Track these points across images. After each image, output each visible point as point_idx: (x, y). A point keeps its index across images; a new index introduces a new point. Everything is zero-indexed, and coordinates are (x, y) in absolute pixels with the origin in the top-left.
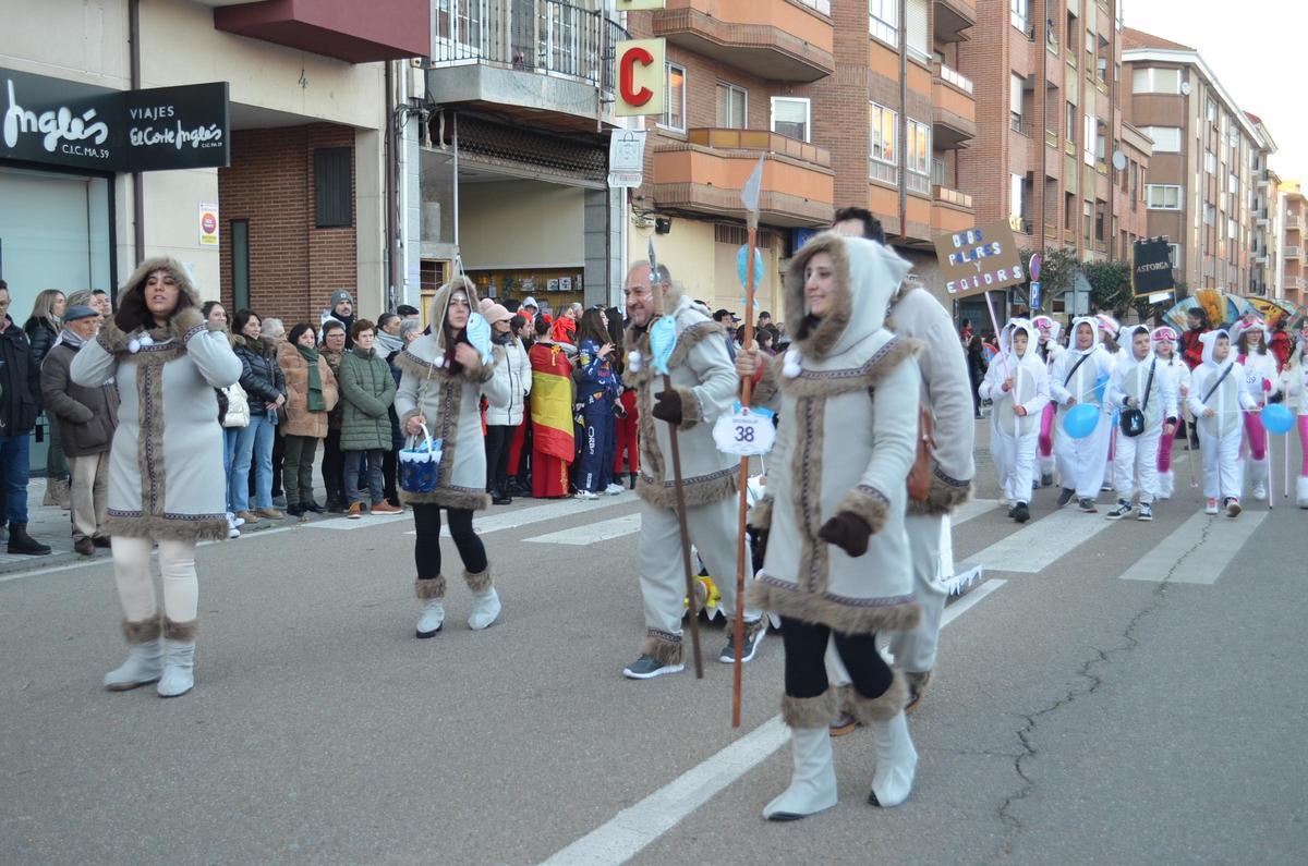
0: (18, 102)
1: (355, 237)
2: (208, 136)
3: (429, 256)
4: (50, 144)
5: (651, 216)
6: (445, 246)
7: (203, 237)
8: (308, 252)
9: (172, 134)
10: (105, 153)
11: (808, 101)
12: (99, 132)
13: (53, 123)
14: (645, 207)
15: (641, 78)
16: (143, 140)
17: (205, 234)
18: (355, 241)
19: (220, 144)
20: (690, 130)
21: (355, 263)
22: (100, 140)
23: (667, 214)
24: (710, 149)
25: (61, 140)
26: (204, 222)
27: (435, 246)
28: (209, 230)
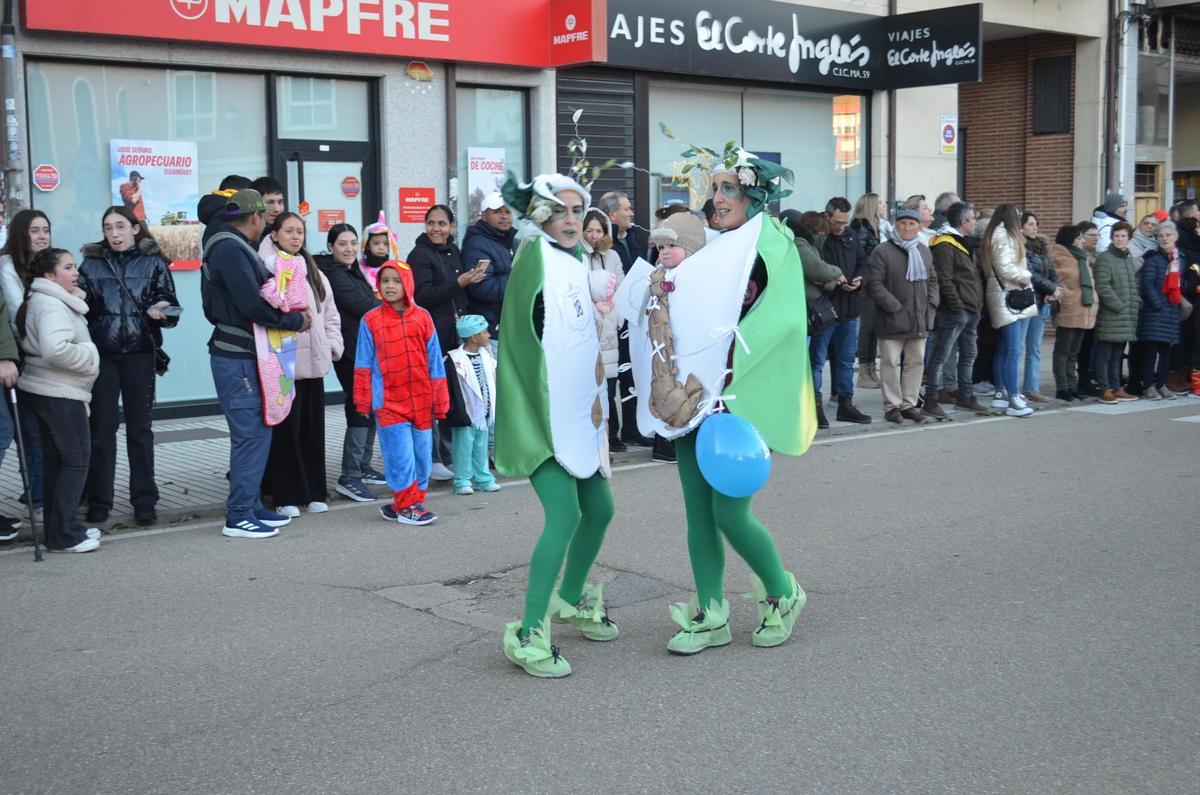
0: (800, 34)
1: (1073, 142)
2: (962, 53)
3: (1144, 159)
4: (824, 69)
6: (1158, 149)
7: (944, 147)
8: (1025, 158)
9: (927, 53)
10: (867, 74)
12: (862, 56)
13: (826, 50)
16: (900, 60)
17: (946, 144)
18: (1073, 146)
19: (973, 61)
21: (1072, 168)
22: (863, 62)
25: (833, 64)
26: (945, 133)
27: (1149, 149)
28: (949, 140)
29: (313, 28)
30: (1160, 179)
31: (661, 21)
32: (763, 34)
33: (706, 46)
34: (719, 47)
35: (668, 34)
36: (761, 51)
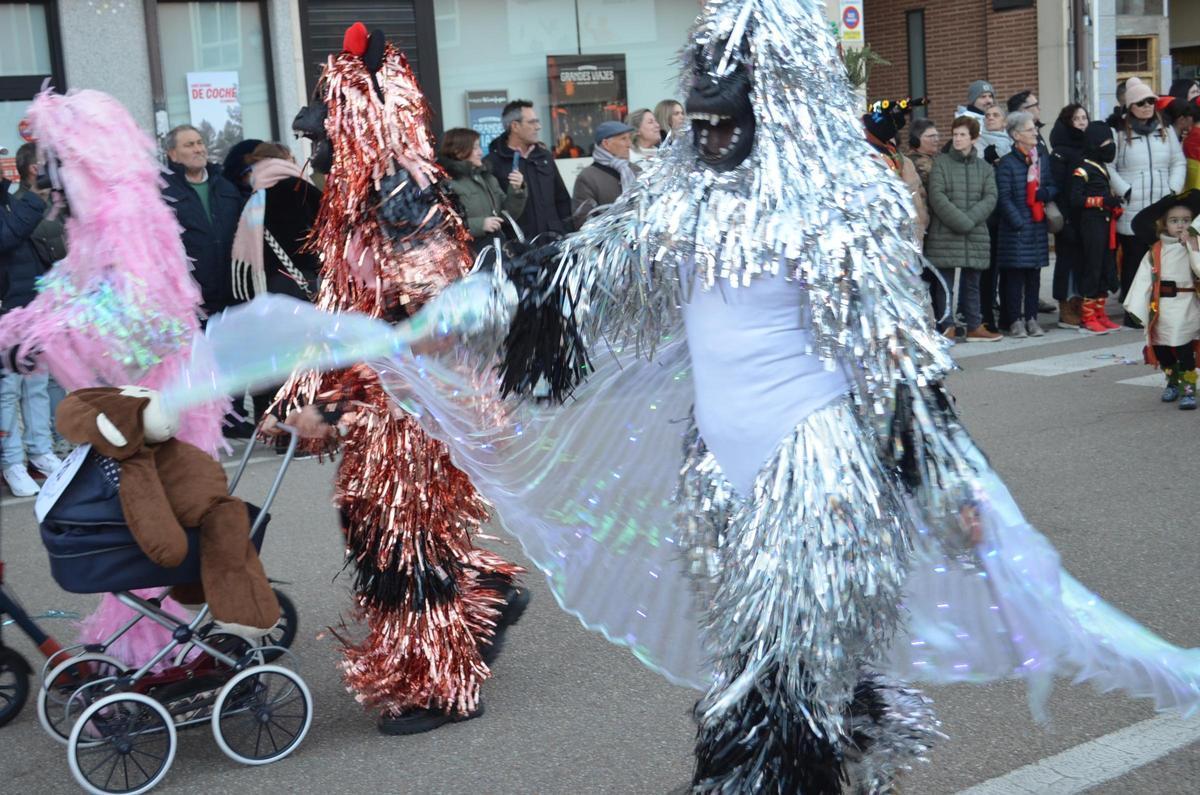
1: (1036, 17)
3: (1129, 32)
6: (1149, 19)
7: (846, 33)
8: (986, 40)
17: (848, 29)
18: (1036, 23)
21: (1036, 48)
26: (845, 16)
27: (1136, 20)
28: (851, 25)
30: (1154, 54)
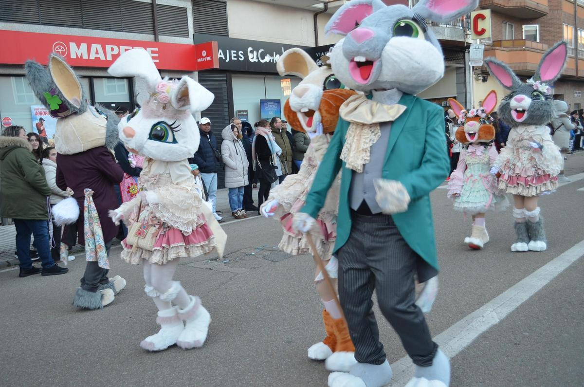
5: (480, 75)
11: (537, 26)
14: (478, 72)
15: (481, 25)
20: (494, 42)
23: (486, 75)
24: (502, 48)
29: (108, 59)
31: (235, 52)
32: (272, 55)
33: (252, 61)
34: (257, 61)
35: (238, 57)
36: (272, 62)
